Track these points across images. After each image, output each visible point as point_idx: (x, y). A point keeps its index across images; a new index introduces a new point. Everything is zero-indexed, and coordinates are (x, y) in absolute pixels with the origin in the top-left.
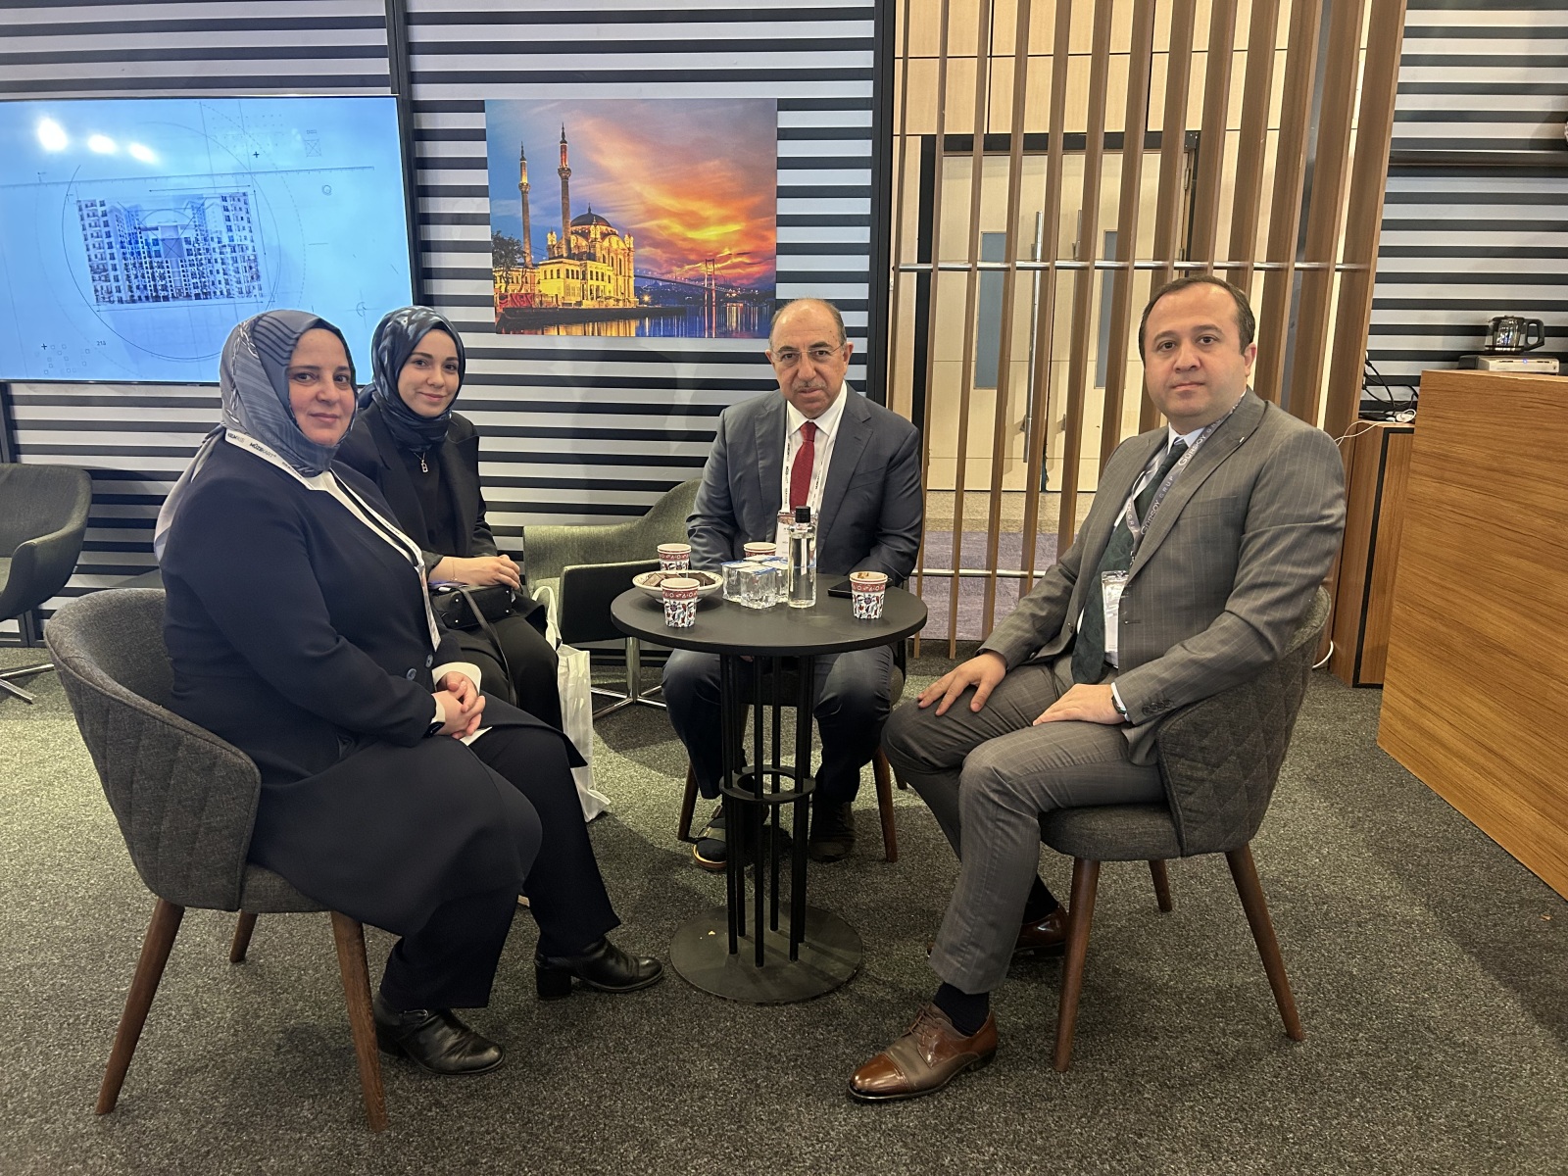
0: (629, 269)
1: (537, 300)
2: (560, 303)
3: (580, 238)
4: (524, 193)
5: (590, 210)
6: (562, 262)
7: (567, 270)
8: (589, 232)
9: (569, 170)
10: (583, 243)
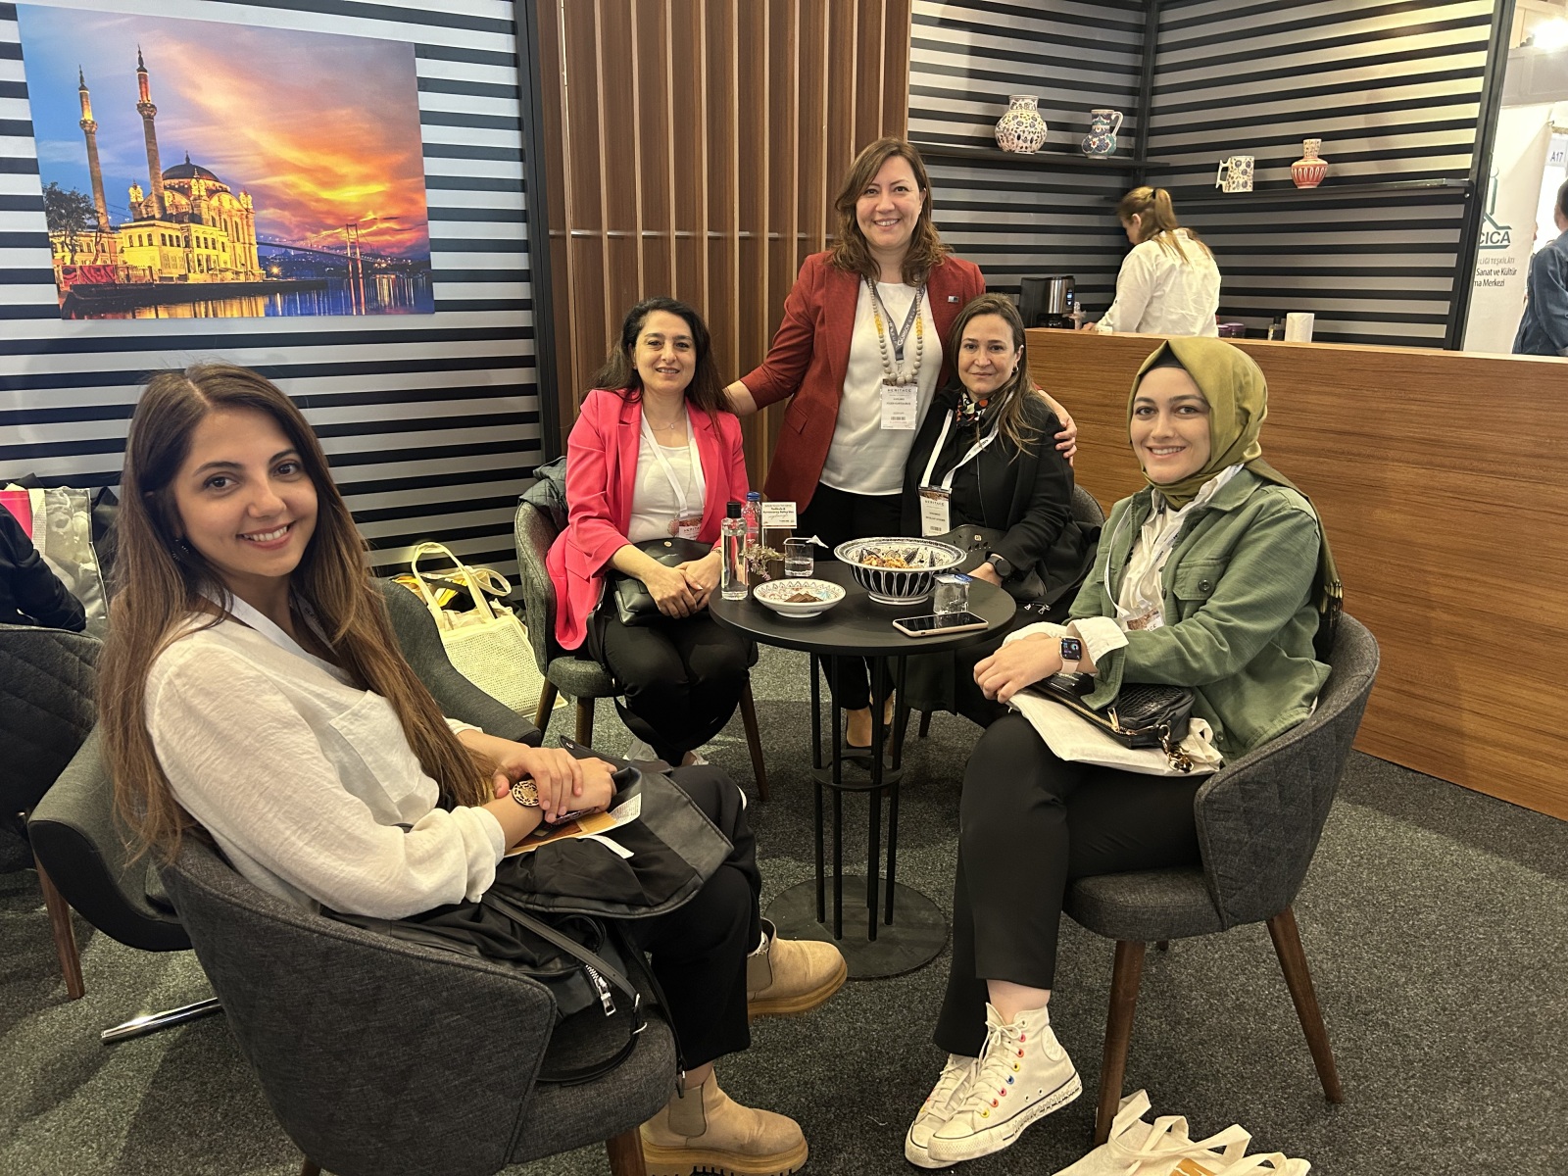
0: (249, 235)
1: (122, 274)
2: (155, 277)
3: (178, 196)
4: (89, 134)
5: (188, 159)
6: (153, 225)
7: (163, 236)
8: (190, 187)
9: (153, 106)
10: (182, 200)
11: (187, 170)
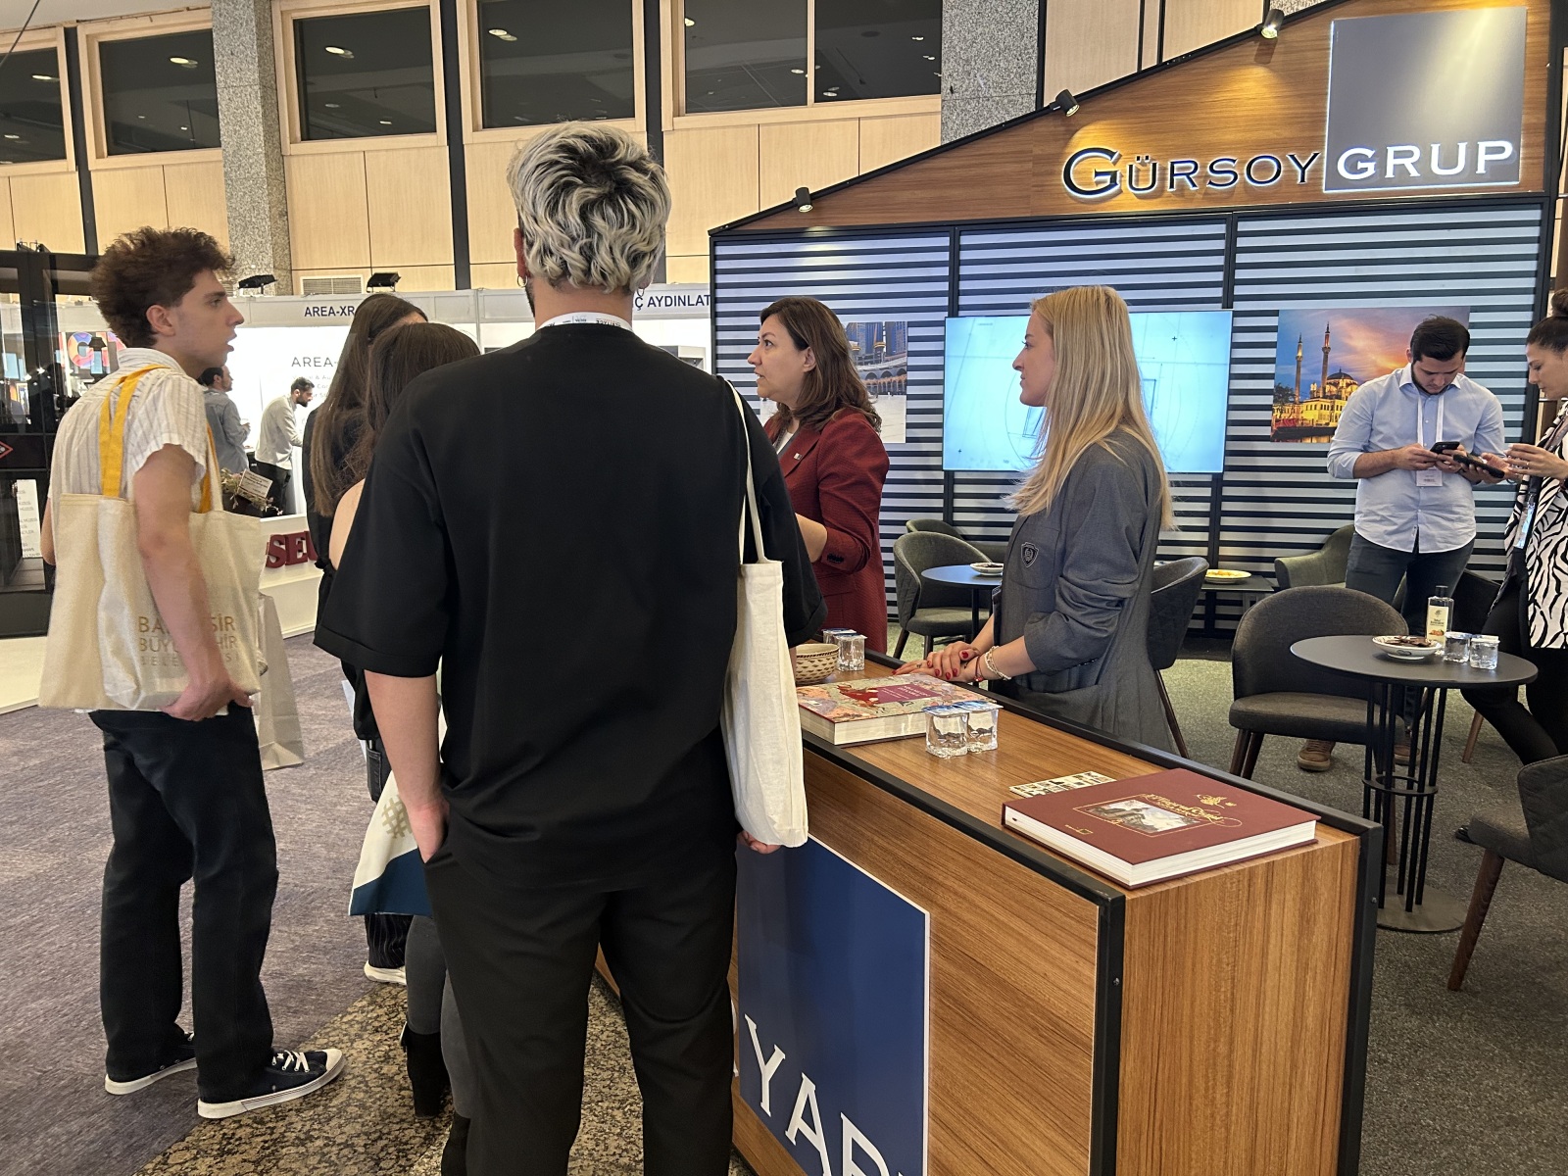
1: (1300, 422)
2: (1315, 424)
3: (1332, 387)
4: (1299, 362)
5: (1340, 370)
6: (1319, 400)
7: (1322, 405)
8: (1339, 383)
9: (1329, 348)
10: (1334, 389)
11: (1340, 375)
